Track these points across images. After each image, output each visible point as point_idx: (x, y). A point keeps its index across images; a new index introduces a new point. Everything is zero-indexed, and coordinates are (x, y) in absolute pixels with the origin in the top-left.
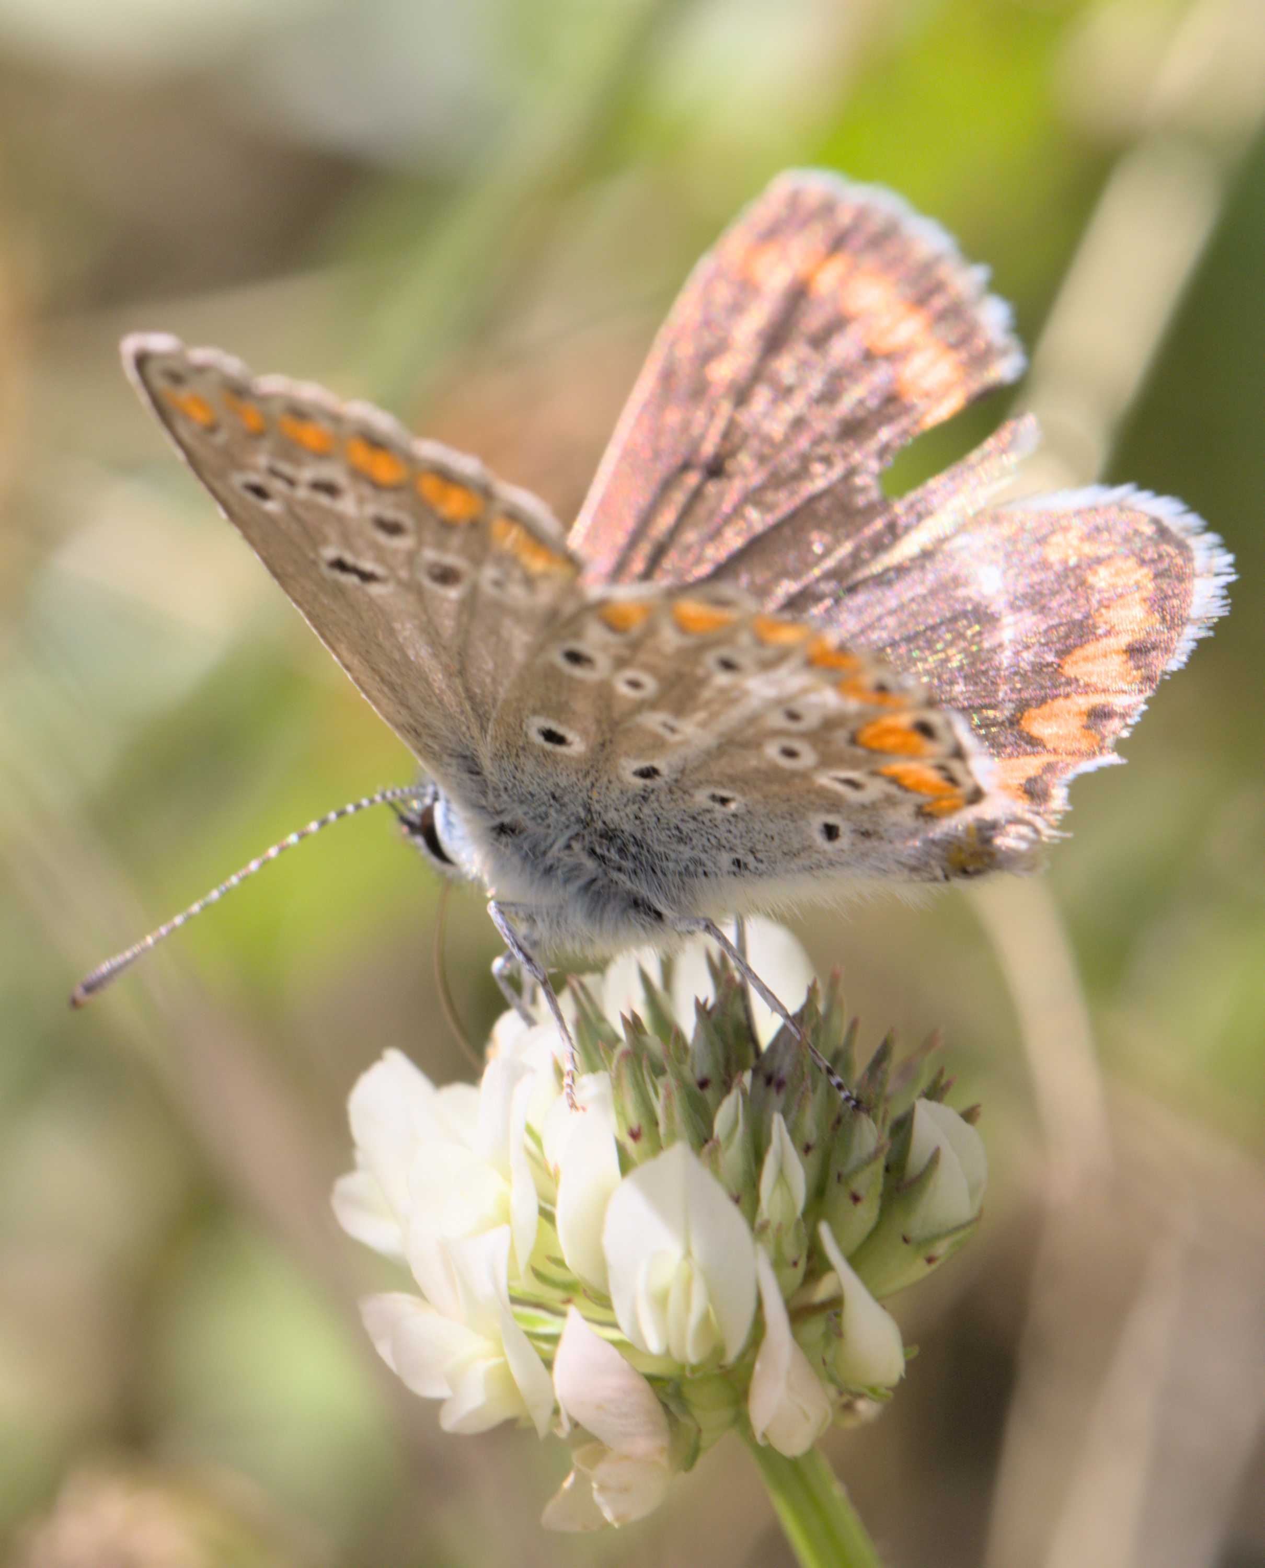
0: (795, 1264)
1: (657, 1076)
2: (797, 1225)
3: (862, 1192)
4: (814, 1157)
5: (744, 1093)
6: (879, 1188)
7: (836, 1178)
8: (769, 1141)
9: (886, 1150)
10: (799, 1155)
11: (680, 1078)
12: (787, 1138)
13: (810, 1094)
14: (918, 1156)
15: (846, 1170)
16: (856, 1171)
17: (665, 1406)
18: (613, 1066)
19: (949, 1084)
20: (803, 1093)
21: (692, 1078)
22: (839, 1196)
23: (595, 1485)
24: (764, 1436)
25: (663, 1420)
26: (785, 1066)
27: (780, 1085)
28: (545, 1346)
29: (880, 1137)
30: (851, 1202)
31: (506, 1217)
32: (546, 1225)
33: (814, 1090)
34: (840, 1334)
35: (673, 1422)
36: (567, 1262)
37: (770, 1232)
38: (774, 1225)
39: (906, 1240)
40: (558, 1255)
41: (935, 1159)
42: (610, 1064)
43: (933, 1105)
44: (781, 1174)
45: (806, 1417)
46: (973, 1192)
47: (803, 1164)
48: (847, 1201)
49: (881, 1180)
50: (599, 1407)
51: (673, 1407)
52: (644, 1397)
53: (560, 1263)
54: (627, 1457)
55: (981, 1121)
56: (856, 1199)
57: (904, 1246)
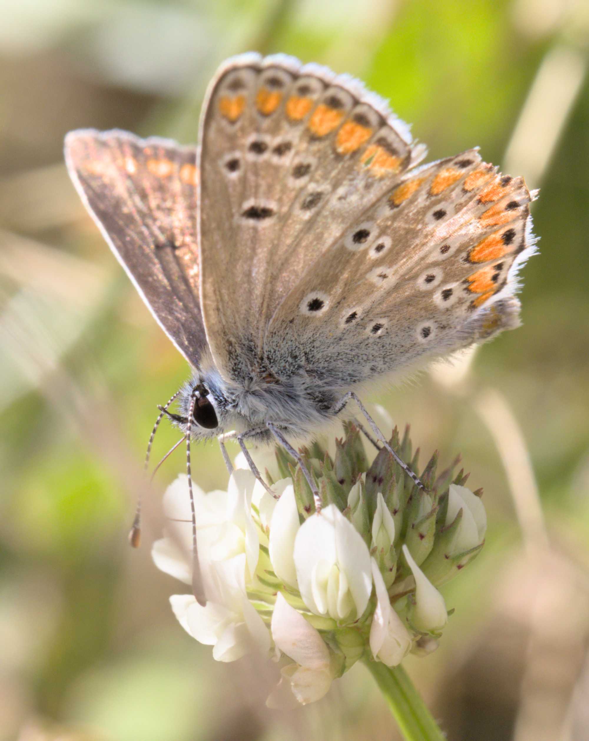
0: (391, 570)
1: (318, 478)
2: (391, 549)
3: (424, 533)
4: (399, 516)
5: (362, 484)
6: (434, 531)
7: (411, 526)
8: (376, 507)
9: (437, 511)
10: (392, 515)
11: (329, 478)
12: (385, 505)
13: (396, 484)
14: (451, 514)
15: (416, 522)
16: (421, 522)
17: (327, 645)
18: (295, 475)
19: (466, 477)
20: (392, 483)
21: (335, 478)
22: (413, 535)
23: (292, 684)
24: (377, 657)
25: (326, 651)
26: (382, 471)
27: (380, 481)
28: (266, 617)
29: (433, 505)
30: (419, 538)
31: (243, 550)
32: (264, 554)
33: (397, 482)
34: (415, 603)
35: (331, 653)
36: (276, 573)
37: (378, 553)
38: (380, 549)
39: (447, 557)
40: (271, 570)
41: (460, 515)
42: (294, 474)
43: (459, 487)
44: (382, 524)
45: (399, 645)
46: (480, 531)
47: (393, 518)
48: (417, 538)
49: (434, 526)
50: (294, 644)
51: (331, 645)
52: (317, 639)
53: (272, 573)
54: (308, 669)
55: (484, 496)
56: (422, 537)
57: (446, 560)
